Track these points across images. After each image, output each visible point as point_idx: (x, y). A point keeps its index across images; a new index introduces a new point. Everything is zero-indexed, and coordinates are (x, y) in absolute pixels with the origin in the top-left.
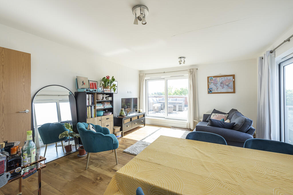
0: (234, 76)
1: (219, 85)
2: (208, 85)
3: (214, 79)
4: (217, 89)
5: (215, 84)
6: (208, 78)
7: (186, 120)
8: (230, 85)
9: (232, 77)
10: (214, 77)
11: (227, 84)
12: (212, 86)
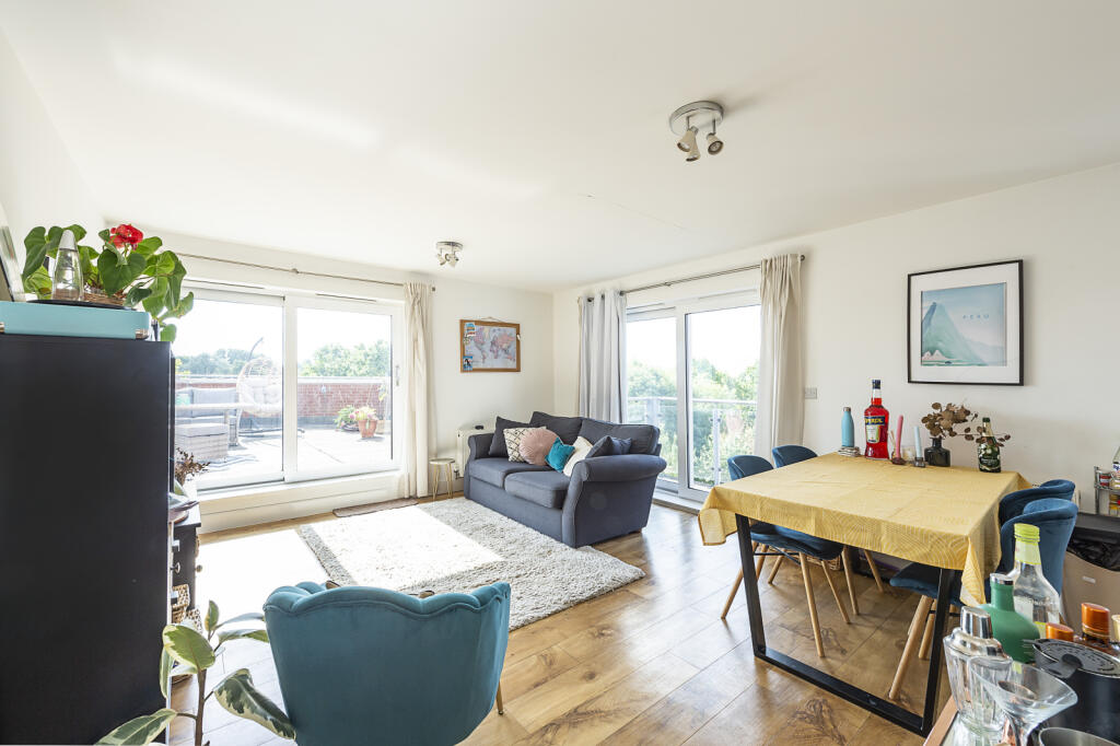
0: (517, 326)
1: (487, 347)
2: (463, 347)
3: (477, 328)
4: (484, 358)
5: (480, 344)
6: (463, 322)
7: (396, 470)
8: (510, 350)
9: (512, 331)
10: (477, 322)
11: (505, 346)
12: (472, 349)
